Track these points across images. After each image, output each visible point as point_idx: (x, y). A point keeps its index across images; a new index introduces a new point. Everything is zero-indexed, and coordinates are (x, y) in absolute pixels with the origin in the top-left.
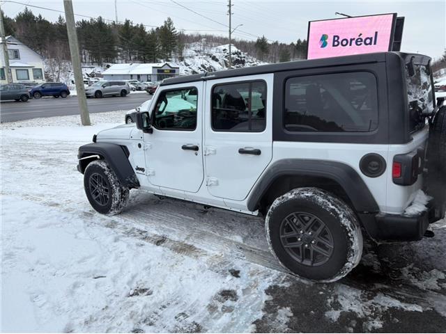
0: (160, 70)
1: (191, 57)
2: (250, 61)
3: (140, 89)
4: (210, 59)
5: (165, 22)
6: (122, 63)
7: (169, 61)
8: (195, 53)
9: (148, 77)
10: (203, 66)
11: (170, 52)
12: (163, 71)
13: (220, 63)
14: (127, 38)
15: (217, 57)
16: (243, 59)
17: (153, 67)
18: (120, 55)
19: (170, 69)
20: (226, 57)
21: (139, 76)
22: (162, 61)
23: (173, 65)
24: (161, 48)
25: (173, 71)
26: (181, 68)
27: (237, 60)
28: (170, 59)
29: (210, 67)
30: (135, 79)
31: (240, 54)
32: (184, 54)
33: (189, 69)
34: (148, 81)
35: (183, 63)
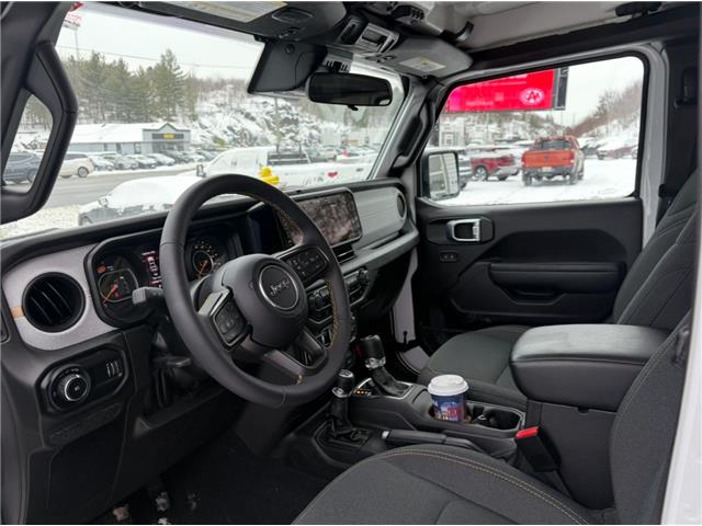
0: (157, 135)
1: (211, 114)
2: (307, 119)
3: (121, 167)
4: (241, 117)
5: (163, 56)
6: (88, 123)
7: (172, 121)
8: (216, 109)
9: (136, 147)
10: (230, 128)
11: (174, 106)
12: (162, 136)
13: (258, 124)
14: (94, 82)
15: (253, 115)
16: (295, 117)
17: (145, 130)
18: (85, 112)
19: (173, 132)
20: (268, 113)
21: (118, 145)
22: (160, 120)
23: (179, 126)
24: (157, 100)
25: (179, 136)
26: (193, 132)
27: (287, 118)
28: (174, 118)
29: (243, 130)
30: (112, 151)
31: (290, 108)
32: (197, 109)
33: (207, 134)
34: (136, 153)
35: (196, 124)
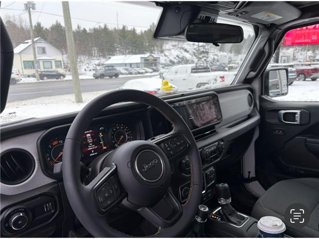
0: (146, 60)
1: (169, 50)
2: (213, 51)
3: (131, 73)
4: (183, 51)
5: (151, 26)
6: (120, 55)
7: (153, 53)
8: (172, 47)
9: (137, 65)
10: (177, 56)
11: (154, 47)
12: (148, 60)
13: (190, 54)
14: (123, 38)
15: (188, 50)
16: (207, 50)
17: (142, 58)
18: (119, 51)
19: (153, 58)
20: (195, 49)
21: (131, 64)
22: (148, 53)
23: (155, 56)
24: (147, 44)
25: (155, 60)
26: (161, 58)
27: (203, 51)
28: (154, 52)
29: (183, 57)
30: (128, 67)
31: (205, 46)
32: (164, 48)
33: (167, 59)
34: (138, 67)
35: (163, 54)
